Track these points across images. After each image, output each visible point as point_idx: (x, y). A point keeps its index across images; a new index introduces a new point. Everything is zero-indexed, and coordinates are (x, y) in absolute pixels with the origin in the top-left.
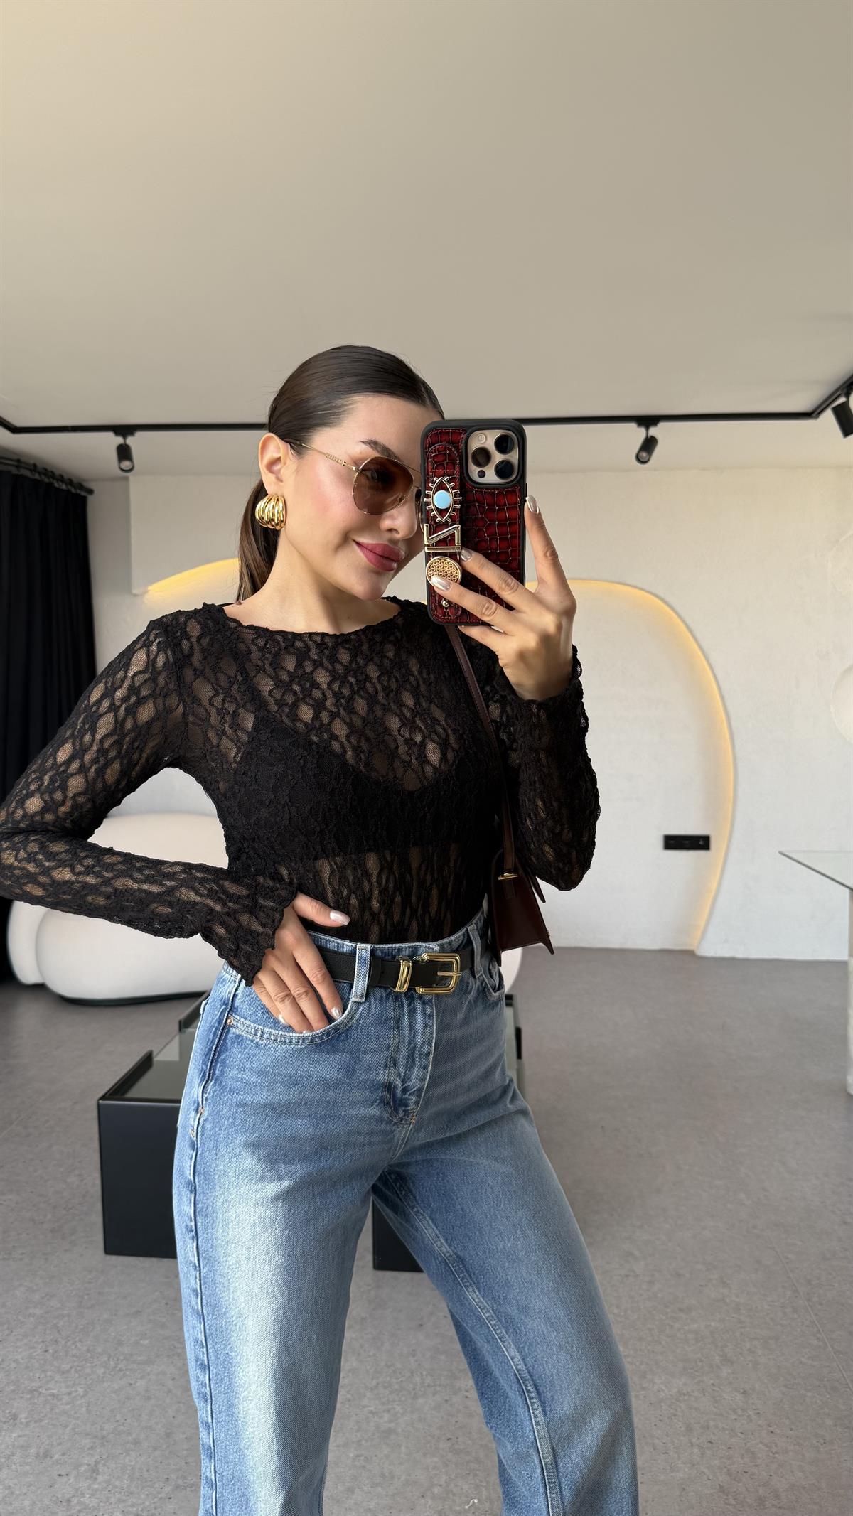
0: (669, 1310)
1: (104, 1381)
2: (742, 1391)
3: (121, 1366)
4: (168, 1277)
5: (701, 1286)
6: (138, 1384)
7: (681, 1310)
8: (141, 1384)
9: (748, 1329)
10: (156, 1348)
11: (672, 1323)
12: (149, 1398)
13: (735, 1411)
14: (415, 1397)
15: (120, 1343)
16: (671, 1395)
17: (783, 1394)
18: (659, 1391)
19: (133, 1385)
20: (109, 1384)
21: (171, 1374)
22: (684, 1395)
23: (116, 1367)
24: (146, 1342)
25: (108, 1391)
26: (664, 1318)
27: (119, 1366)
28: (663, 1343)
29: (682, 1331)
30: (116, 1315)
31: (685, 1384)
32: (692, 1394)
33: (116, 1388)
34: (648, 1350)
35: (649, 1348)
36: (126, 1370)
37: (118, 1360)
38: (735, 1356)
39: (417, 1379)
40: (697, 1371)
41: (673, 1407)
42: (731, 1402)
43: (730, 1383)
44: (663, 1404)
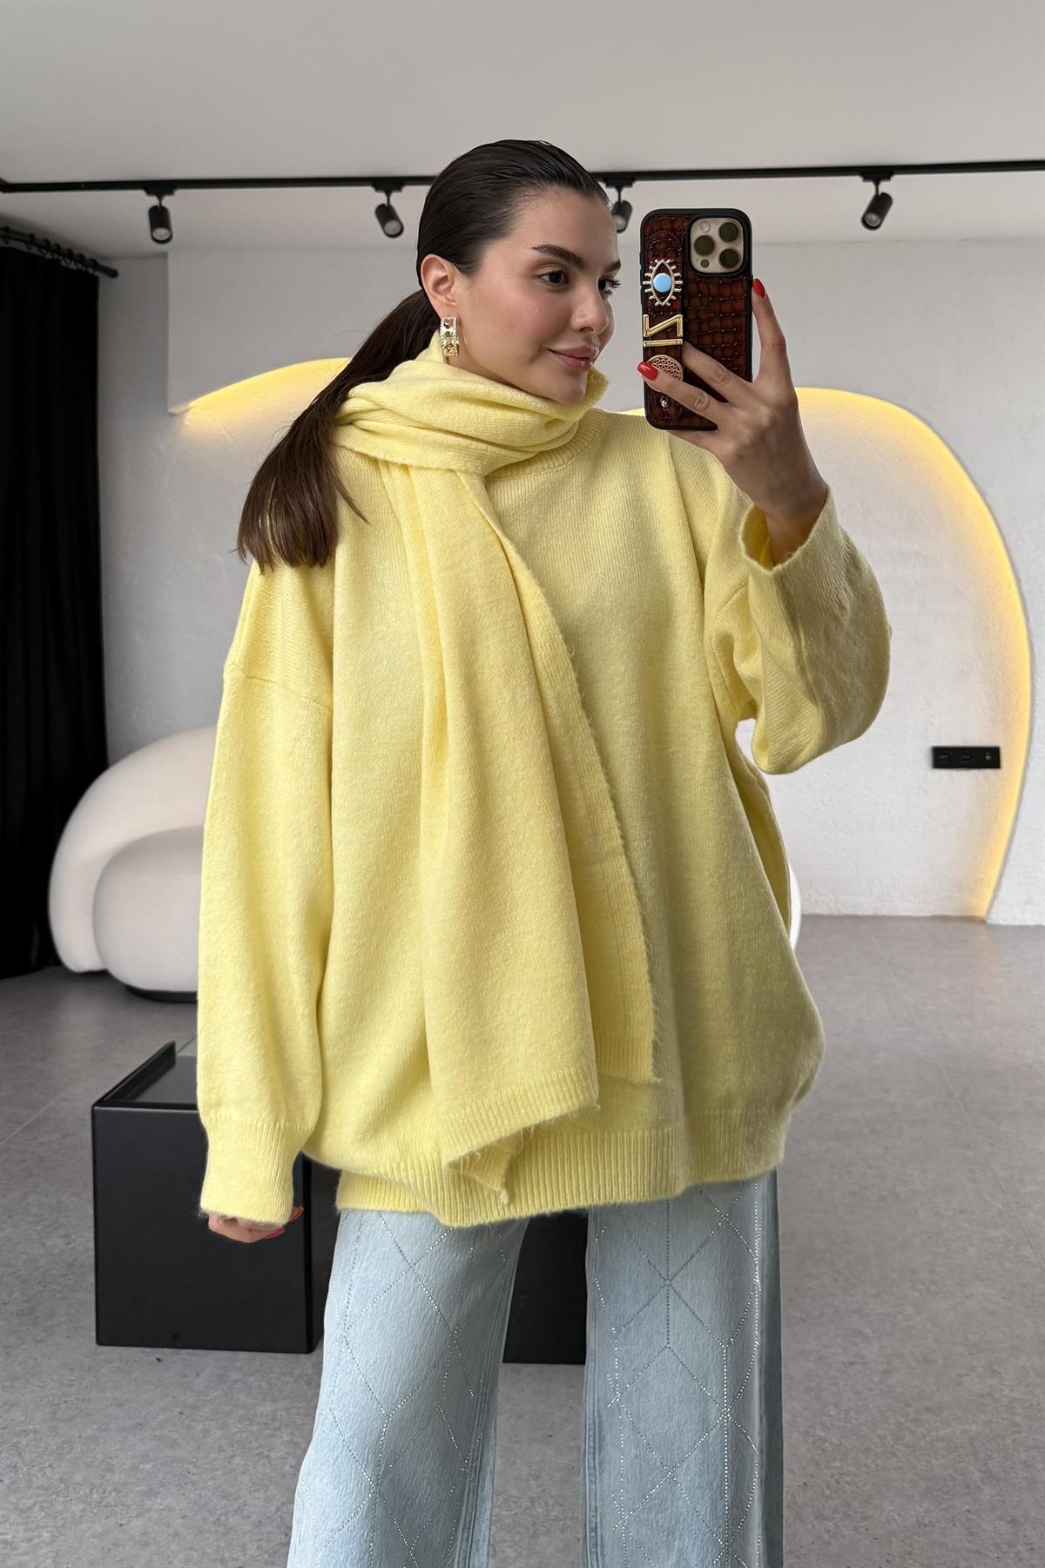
30: (105, 1430)
37: (105, 1492)
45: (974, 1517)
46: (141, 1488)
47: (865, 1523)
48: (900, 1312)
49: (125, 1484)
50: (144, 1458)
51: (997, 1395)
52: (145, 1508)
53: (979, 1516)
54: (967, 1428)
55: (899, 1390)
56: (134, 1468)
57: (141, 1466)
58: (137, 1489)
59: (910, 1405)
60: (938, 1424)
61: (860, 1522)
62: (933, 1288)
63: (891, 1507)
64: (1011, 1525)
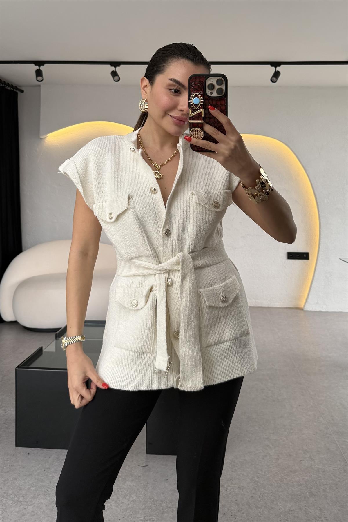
0: (285, 472)
1: (11, 507)
2: (319, 509)
3: (21, 499)
4: (45, 458)
5: (301, 460)
6: (29, 508)
7: (291, 472)
8: (30, 508)
9: (322, 480)
10: (38, 491)
11: (287, 478)
12: (34, 515)
13: (315, 518)
14: (163, 513)
15: (21, 489)
16: (285, 511)
17: (339, 510)
18: (279, 509)
19: (26, 509)
20: (14, 508)
21: (45, 503)
22: (292, 511)
23: (18, 501)
24: (33, 489)
25: (14, 512)
26: (283, 475)
27: (20, 500)
28: (283, 487)
29: (291, 481)
30: (19, 476)
31: (292, 506)
32: (295, 510)
33: (18, 510)
34: (275, 490)
35: (276, 489)
36: (23, 501)
37: (19, 497)
38: (316, 493)
39: (164, 504)
40: (298, 500)
41: (286, 516)
42: (314, 514)
43: (314, 505)
44: (281, 515)
45: (308, 508)
46: (31, 496)
47: (272, 510)
48: (281, 439)
49: (26, 494)
50: (32, 485)
51: (313, 467)
52: (33, 502)
53: (309, 508)
54: (304, 478)
55: (281, 465)
56: (29, 489)
57: (31, 488)
58: (30, 496)
59: (285, 470)
60: (295, 476)
61: (270, 509)
62: (291, 431)
63: (281, 504)
64: (319, 511)
